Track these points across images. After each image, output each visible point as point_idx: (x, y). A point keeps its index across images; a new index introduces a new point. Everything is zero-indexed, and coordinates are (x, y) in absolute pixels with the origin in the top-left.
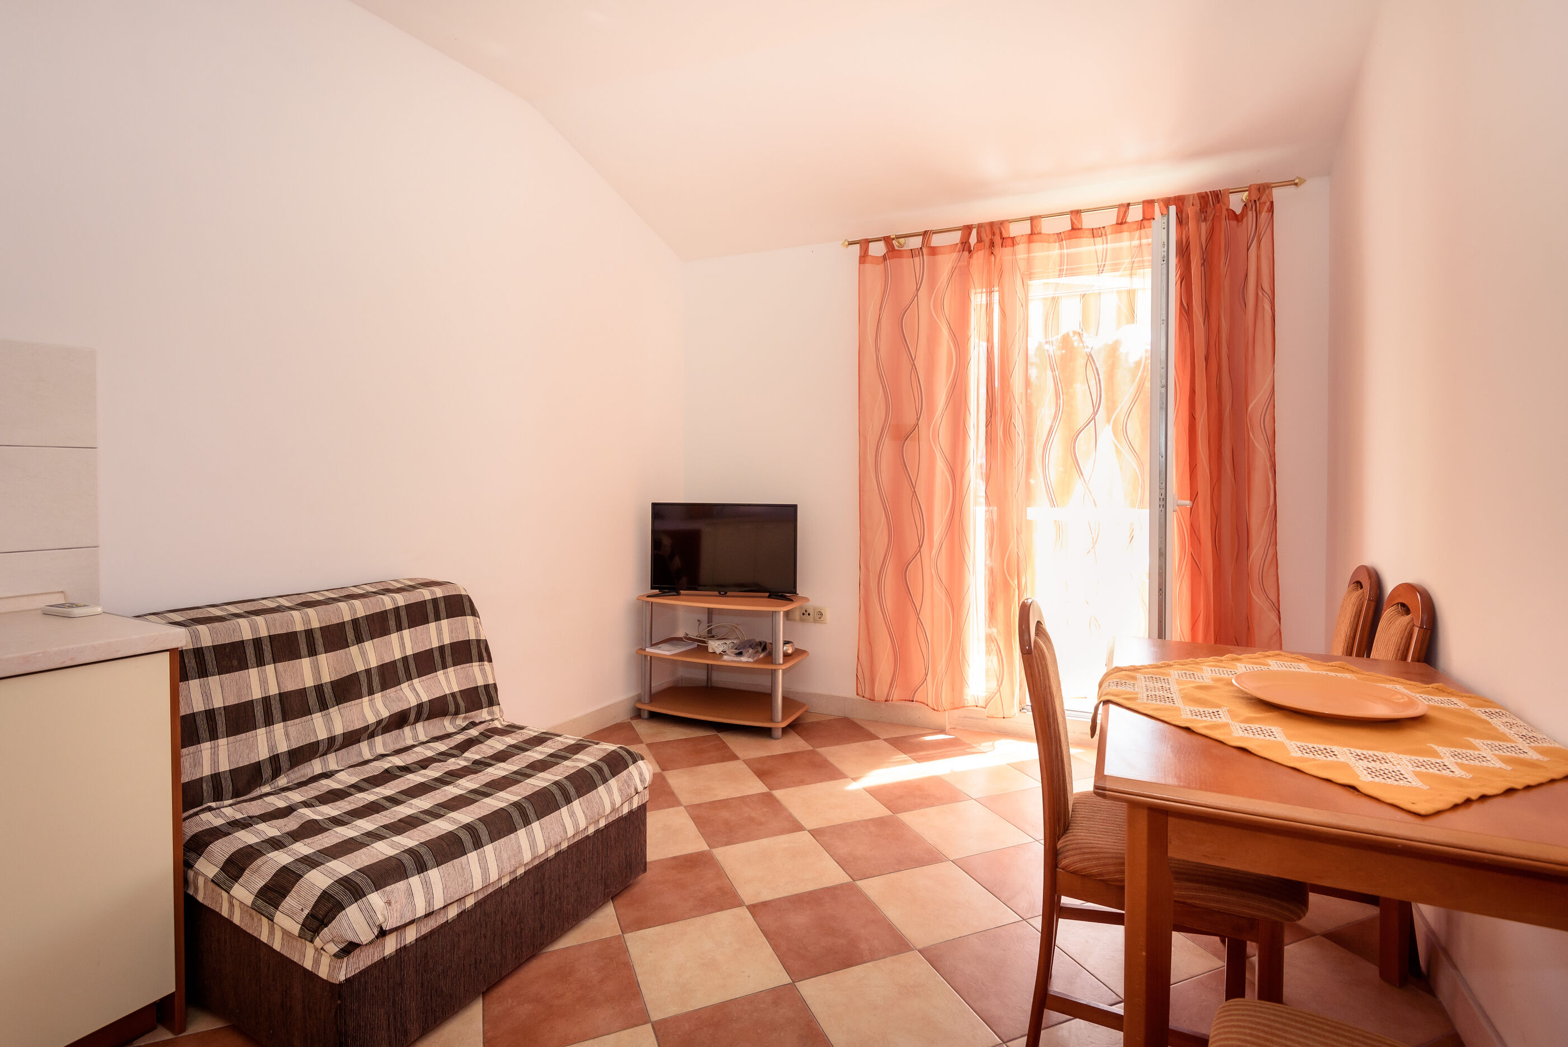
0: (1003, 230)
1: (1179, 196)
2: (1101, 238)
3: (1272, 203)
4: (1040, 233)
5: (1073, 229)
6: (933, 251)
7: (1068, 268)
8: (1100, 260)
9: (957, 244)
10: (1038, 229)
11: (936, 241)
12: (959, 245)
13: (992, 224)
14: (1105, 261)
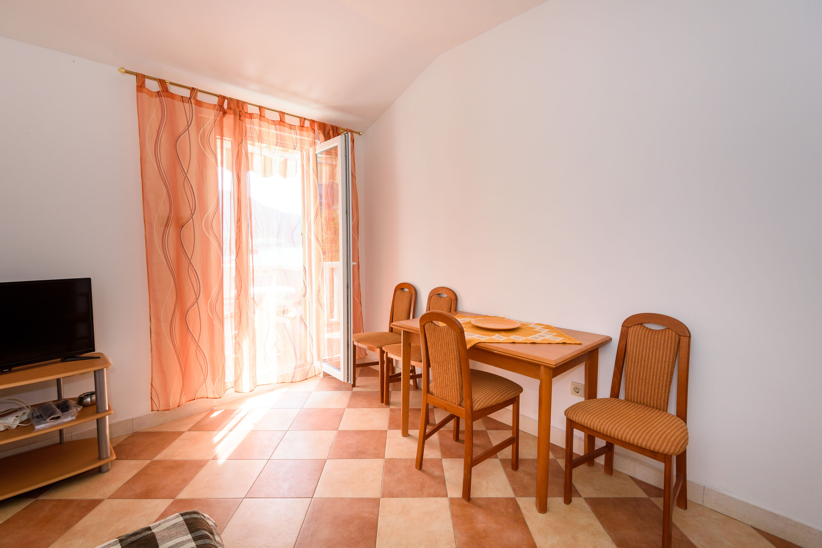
0: (244, 106)
1: (324, 123)
2: (294, 131)
3: (353, 139)
4: (264, 117)
5: (281, 121)
6: (199, 104)
7: (281, 143)
8: (294, 143)
9: (216, 105)
10: (264, 114)
11: (200, 97)
12: (217, 106)
13: (238, 101)
14: (297, 144)
